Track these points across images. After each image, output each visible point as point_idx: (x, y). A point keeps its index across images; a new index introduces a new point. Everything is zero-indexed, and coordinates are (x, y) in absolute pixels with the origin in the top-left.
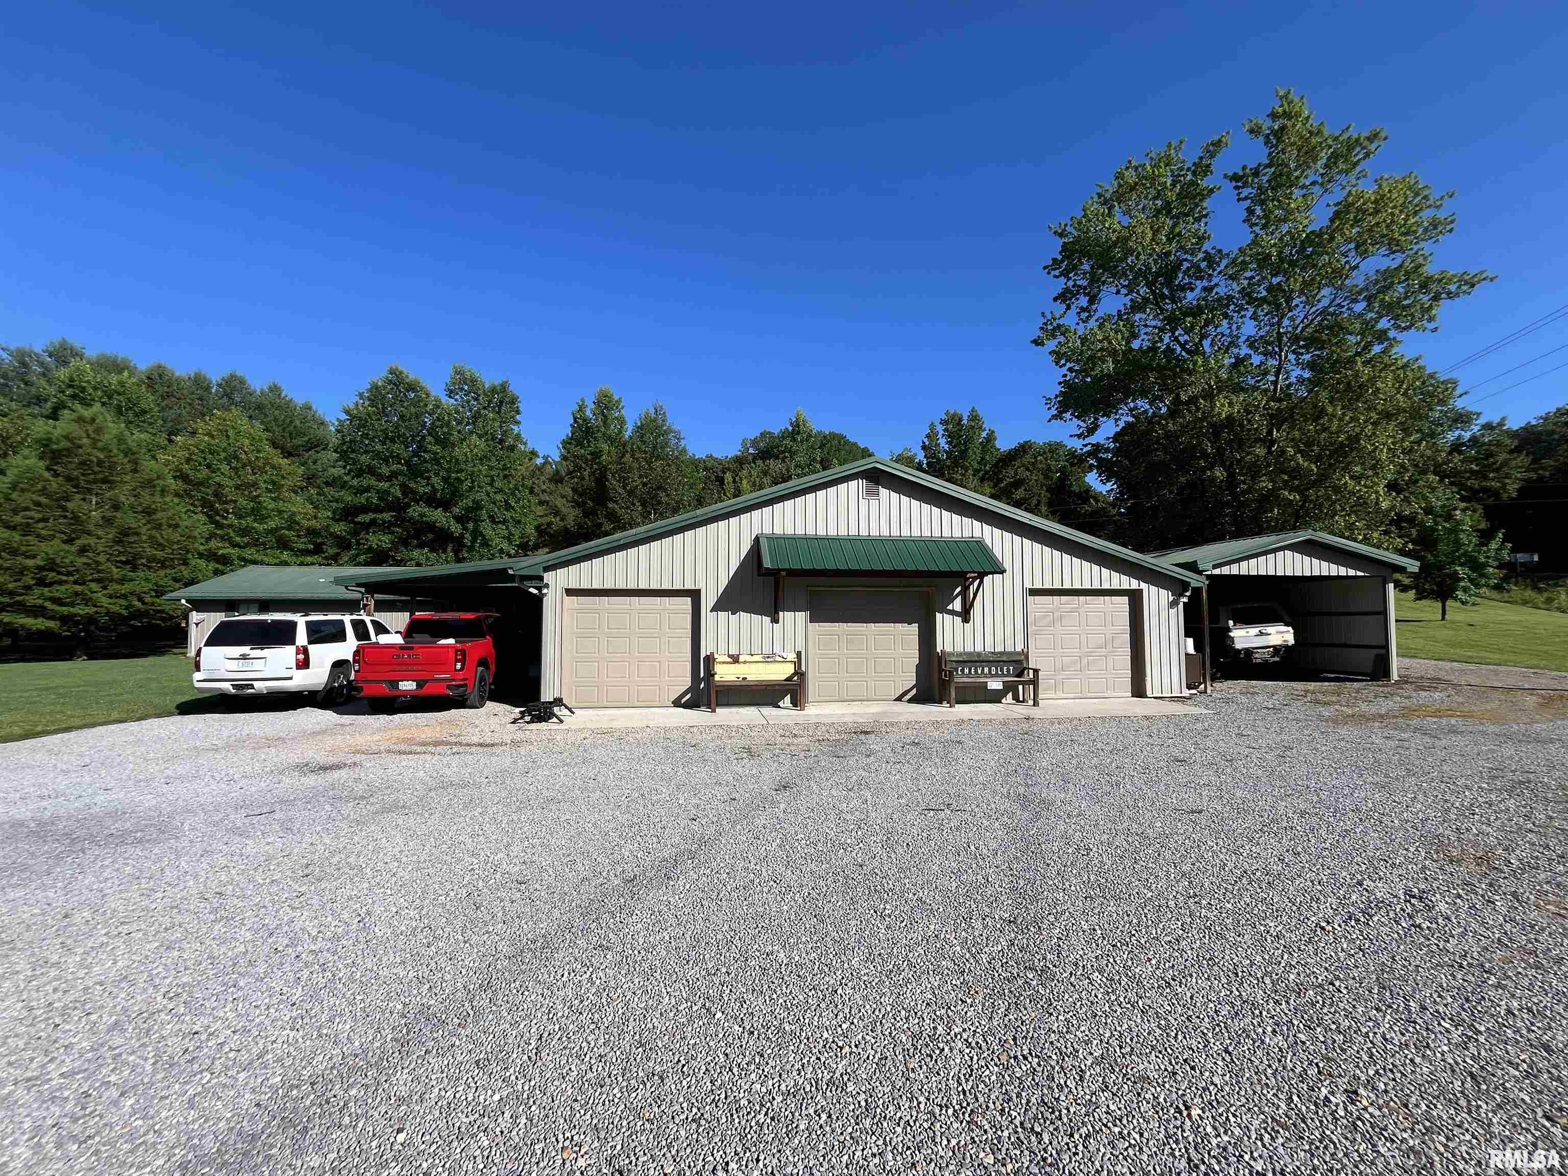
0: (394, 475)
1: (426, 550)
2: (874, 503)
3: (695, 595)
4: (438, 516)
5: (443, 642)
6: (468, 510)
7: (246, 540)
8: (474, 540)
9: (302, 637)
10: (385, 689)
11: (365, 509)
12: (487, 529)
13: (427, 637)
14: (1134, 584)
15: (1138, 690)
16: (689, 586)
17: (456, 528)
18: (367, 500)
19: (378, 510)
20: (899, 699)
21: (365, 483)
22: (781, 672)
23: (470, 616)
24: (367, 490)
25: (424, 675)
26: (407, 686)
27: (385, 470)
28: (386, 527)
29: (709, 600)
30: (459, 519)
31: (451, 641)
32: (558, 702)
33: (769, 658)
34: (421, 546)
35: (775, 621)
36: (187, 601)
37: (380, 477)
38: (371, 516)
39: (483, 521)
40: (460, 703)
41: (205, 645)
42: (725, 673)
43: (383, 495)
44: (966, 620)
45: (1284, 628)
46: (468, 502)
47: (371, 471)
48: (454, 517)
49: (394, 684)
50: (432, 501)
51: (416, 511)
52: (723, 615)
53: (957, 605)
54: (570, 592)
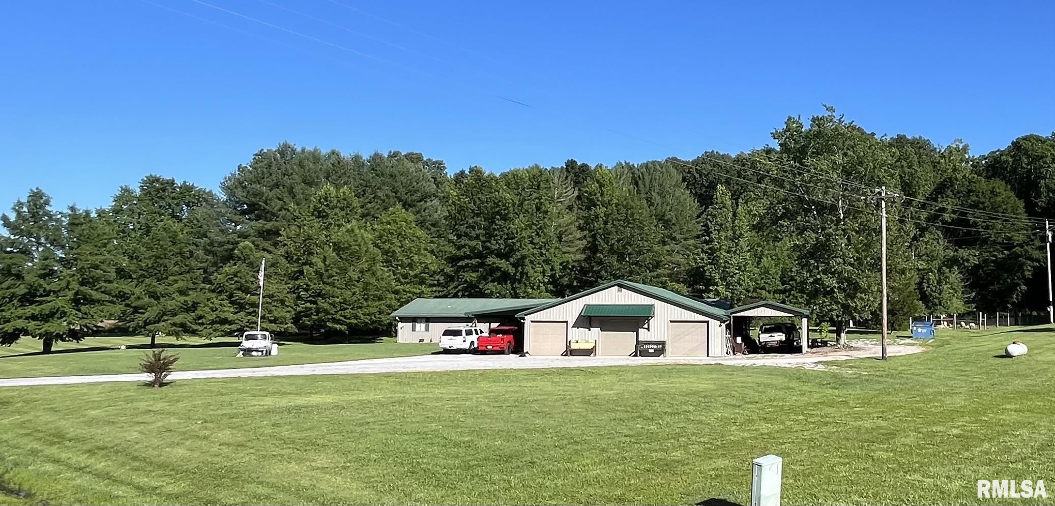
0: (477, 237)
1: (496, 283)
2: (620, 293)
3: (566, 322)
4: (503, 264)
5: (498, 335)
6: (518, 260)
7: (406, 280)
8: (522, 277)
9: (464, 333)
10: (484, 348)
11: (462, 258)
12: (529, 269)
13: (495, 334)
14: (707, 319)
15: (708, 356)
16: (564, 320)
17: (512, 270)
18: (464, 253)
19: (469, 257)
20: (630, 355)
21: (463, 242)
22: (590, 346)
23: (507, 328)
24: (464, 246)
25: (493, 345)
26: (490, 347)
27: (473, 234)
28: (474, 269)
29: (571, 324)
30: (513, 265)
31: (501, 335)
32: (527, 353)
33: (587, 342)
34: (493, 281)
35: (590, 330)
36: (399, 318)
37: (471, 238)
38: (467, 261)
39: (526, 266)
40: (501, 352)
41: (443, 335)
42: (574, 346)
43: (472, 249)
44: (649, 331)
45: (781, 334)
46: (518, 255)
47: (466, 235)
48: (511, 264)
49: (486, 347)
50: (500, 255)
51: (491, 260)
52: (573, 328)
53: (646, 326)
54: (532, 322)
